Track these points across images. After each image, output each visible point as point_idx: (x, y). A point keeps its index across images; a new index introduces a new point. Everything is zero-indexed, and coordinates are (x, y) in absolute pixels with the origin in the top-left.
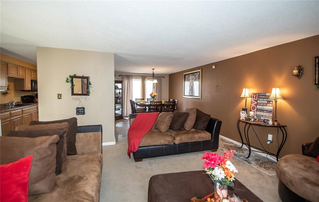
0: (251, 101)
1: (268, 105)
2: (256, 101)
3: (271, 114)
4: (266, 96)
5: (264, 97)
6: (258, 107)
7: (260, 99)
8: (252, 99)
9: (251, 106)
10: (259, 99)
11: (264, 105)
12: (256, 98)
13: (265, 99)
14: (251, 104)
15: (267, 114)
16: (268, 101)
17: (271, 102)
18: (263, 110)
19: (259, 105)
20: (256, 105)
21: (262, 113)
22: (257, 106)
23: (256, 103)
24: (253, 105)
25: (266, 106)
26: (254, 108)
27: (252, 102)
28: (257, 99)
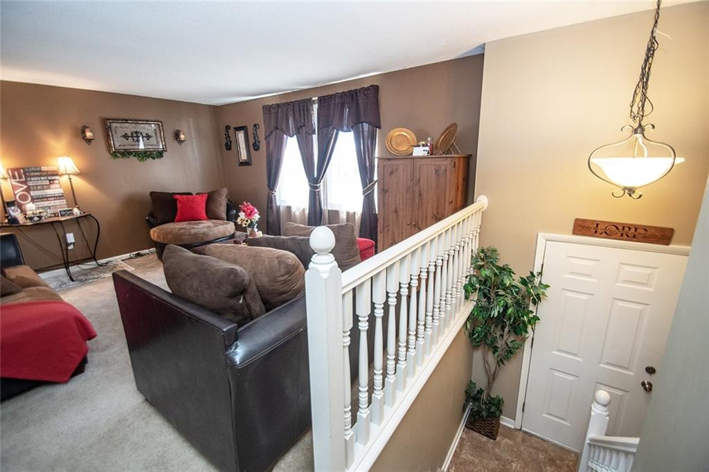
0: (12, 185)
1: (52, 186)
2: (25, 183)
3: (64, 200)
4: (40, 171)
5: (38, 174)
6: (33, 193)
7: (33, 179)
8: (13, 180)
9: (15, 195)
10: (28, 179)
11: (45, 187)
12: (20, 177)
13: (42, 178)
14: (14, 192)
15: (58, 202)
16: (50, 181)
17: (57, 182)
18: (47, 198)
19: (34, 190)
20: (28, 190)
21: (46, 204)
22: (31, 192)
23: (26, 187)
24: (19, 192)
25: (50, 188)
26: (24, 198)
27: (14, 188)
28: (24, 180)
